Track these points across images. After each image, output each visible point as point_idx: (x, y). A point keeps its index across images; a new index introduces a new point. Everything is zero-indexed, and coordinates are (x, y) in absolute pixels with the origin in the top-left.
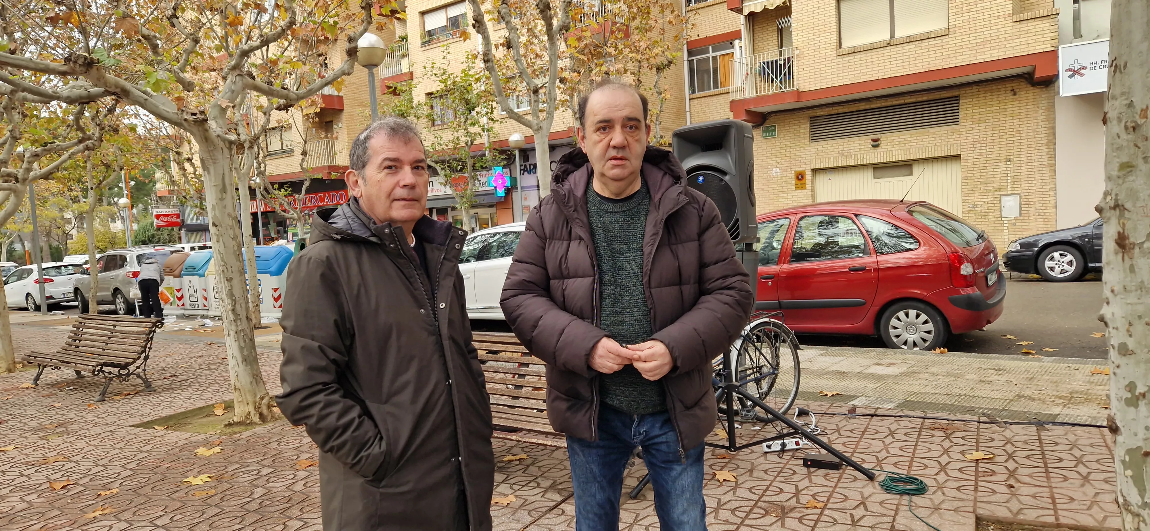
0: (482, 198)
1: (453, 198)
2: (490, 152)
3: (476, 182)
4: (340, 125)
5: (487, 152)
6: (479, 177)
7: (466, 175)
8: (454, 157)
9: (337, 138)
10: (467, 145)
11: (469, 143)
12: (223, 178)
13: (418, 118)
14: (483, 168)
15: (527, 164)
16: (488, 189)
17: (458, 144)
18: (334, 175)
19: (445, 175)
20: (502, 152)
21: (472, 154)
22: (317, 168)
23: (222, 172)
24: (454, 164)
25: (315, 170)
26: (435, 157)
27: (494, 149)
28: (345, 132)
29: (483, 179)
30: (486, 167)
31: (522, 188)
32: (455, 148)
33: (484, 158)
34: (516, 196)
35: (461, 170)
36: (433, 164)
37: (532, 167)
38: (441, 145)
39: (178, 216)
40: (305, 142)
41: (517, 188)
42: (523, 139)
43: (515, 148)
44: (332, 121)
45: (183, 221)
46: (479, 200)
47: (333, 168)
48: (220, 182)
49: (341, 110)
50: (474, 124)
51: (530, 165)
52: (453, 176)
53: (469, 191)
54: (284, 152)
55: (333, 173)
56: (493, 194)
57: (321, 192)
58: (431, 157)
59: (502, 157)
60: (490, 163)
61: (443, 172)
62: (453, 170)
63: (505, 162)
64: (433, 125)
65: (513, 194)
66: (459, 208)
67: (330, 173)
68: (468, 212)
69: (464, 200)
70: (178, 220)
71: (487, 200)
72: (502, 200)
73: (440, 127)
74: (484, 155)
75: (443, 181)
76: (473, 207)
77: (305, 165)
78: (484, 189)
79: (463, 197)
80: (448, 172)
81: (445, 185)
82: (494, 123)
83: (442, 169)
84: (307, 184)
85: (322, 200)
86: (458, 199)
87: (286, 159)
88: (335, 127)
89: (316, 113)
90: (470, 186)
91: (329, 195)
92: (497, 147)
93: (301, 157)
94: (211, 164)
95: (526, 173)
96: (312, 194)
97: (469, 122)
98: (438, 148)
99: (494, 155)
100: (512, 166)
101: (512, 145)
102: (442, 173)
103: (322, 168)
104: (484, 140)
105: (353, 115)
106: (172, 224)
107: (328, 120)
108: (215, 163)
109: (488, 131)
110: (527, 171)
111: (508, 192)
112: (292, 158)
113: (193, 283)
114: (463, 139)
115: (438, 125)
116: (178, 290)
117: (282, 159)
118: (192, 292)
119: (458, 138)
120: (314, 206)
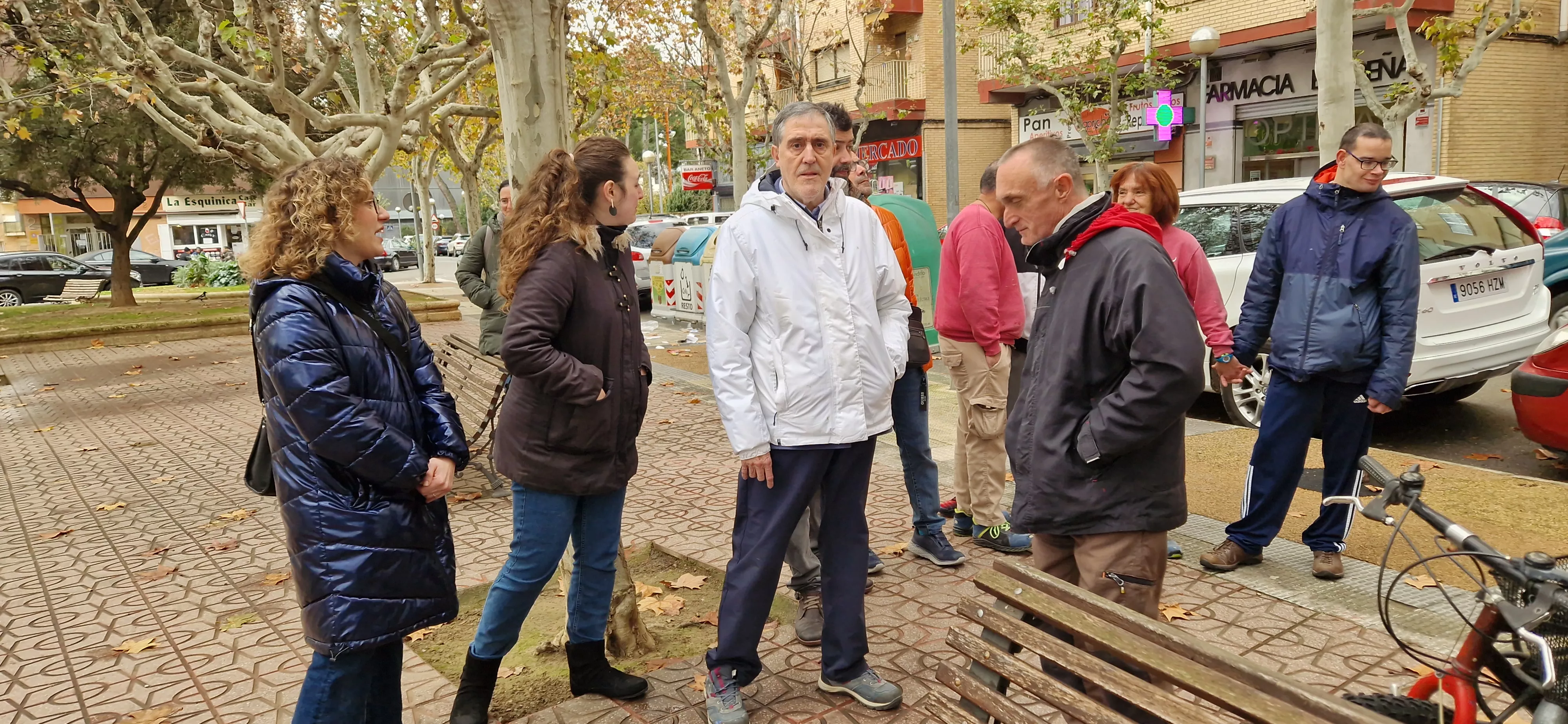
0: (1131, 144)
1: (1083, 145)
2: (1152, 64)
3: (1123, 117)
4: (916, 38)
5: (1146, 66)
6: (1128, 109)
7: (1106, 107)
8: (1088, 77)
9: (910, 58)
10: (1112, 53)
11: (1118, 49)
12: (534, 67)
13: (1033, 15)
14: (1138, 93)
15: (1218, 84)
16: (1142, 129)
17: (1097, 53)
18: (902, 114)
19: (1072, 107)
20: (1172, 65)
21: (1120, 71)
22: (879, 104)
23: (530, 52)
24: (1088, 88)
25: (876, 107)
26: (1057, 80)
27: (1159, 60)
28: (922, 47)
29: (1134, 113)
30: (1142, 92)
31: (1207, 125)
32: (1091, 61)
33: (1140, 75)
34: (1194, 142)
35: (1099, 99)
36: (1052, 90)
37: (1226, 89)
38: (1068, 56)
39: (709, 175)
40: (864, 64)
41: (1198, 126)
42: (1218, 37)
43: (1199, 55)
44: (904, 33)
45: (715, 181)
46: (1126, 149)
47: (902, 103)
48: (527, 78)
49: (919, 15)
50: (1129, 14)
51: (1222, 86)
52: (1085, 108)
53: (1109, 134)
54: (838, 82)
55: (901, 111)
56: (1151, 137)
57: (884, 140)
58: (1051, 79)
59: (1174, 73)
60: (1152, 84)
61: (1068, 102)
62: (1084, 99)
63: (1179, 81)
64: (1057, 25)
65: (1187, 136)
66: (1091, 161)
67: (896, 111)
68: (1104, 169)
69: (1101, 148)
70: (710, 181)
71: (1140, 148)
72: (1167, 147)
73: (1069, 29)
74: (1142, 71)
75: (1067, 118)
76: (1113, 160)
77: (863, 100)
78: (1135, 129)
79: (1099, 143)
80: (1076, 101)
81: (1069, 124)
82: (1165, 11)
83: (1067, 96)
84: (863, 128)
85: (885, 151)
86: (1089, 147)
87: (840, 92)
88: (909, 40)
89: (882, 22)
90: (1112, 124)
91: (895, 144)
92: (1164, 56)
93: (858, 87)
94: (507, 30)
95: (1214, 100)
96: (872, 143)
97: (1121, 10)
98: (1064, 61)
99: (1159, 71)
100: (1190, 89)
101: (1193, 48)
102: (1065, 103)
103: (888, 103)
104: (1142, 45)
105: (933, 22)
106: (702, 186)
107: (899, 31)
108: (513, 28)
109: (1153, 25)
110: (1216, 96)
111: (1178, 133)
112: (848, 90)
113: (686, 273)
114: (1107, 43)
115: (1065, 26)
116: (669, 282)
117: (835, 94)
118: (684, 286)
119: (1098, 43)
120: (875, 161)
